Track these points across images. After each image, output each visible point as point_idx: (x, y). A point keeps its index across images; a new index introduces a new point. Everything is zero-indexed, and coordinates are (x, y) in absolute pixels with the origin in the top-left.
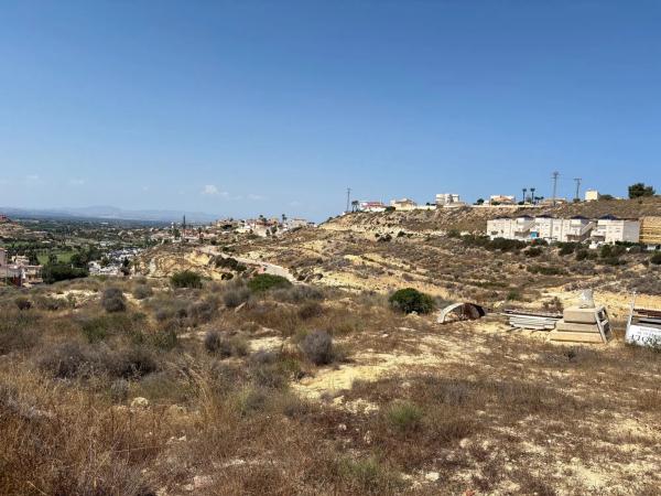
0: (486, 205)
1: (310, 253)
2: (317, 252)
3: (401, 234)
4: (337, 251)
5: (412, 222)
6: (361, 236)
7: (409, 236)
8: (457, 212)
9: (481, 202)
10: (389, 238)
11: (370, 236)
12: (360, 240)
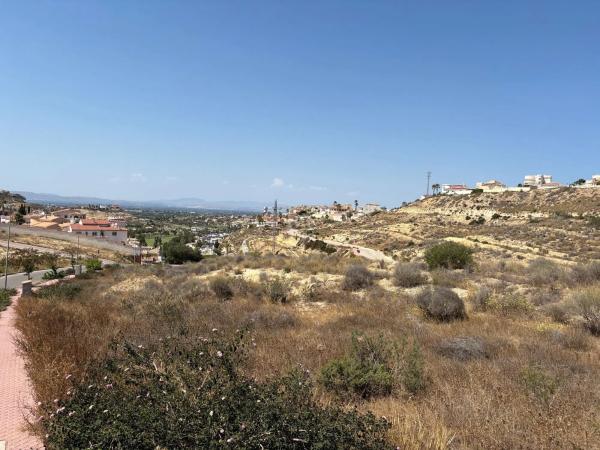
0: (588, 185)
1: (398, 236)
2: (405, 234)
3: (496, 217)
4: (427, 234)
5: (504, 205)
6: (450, 219)
7: (506, 218)
8: (557, 193)
9: (582, 182)
10: (481, 221)
11: (460, 218)
12: (450, 223)
